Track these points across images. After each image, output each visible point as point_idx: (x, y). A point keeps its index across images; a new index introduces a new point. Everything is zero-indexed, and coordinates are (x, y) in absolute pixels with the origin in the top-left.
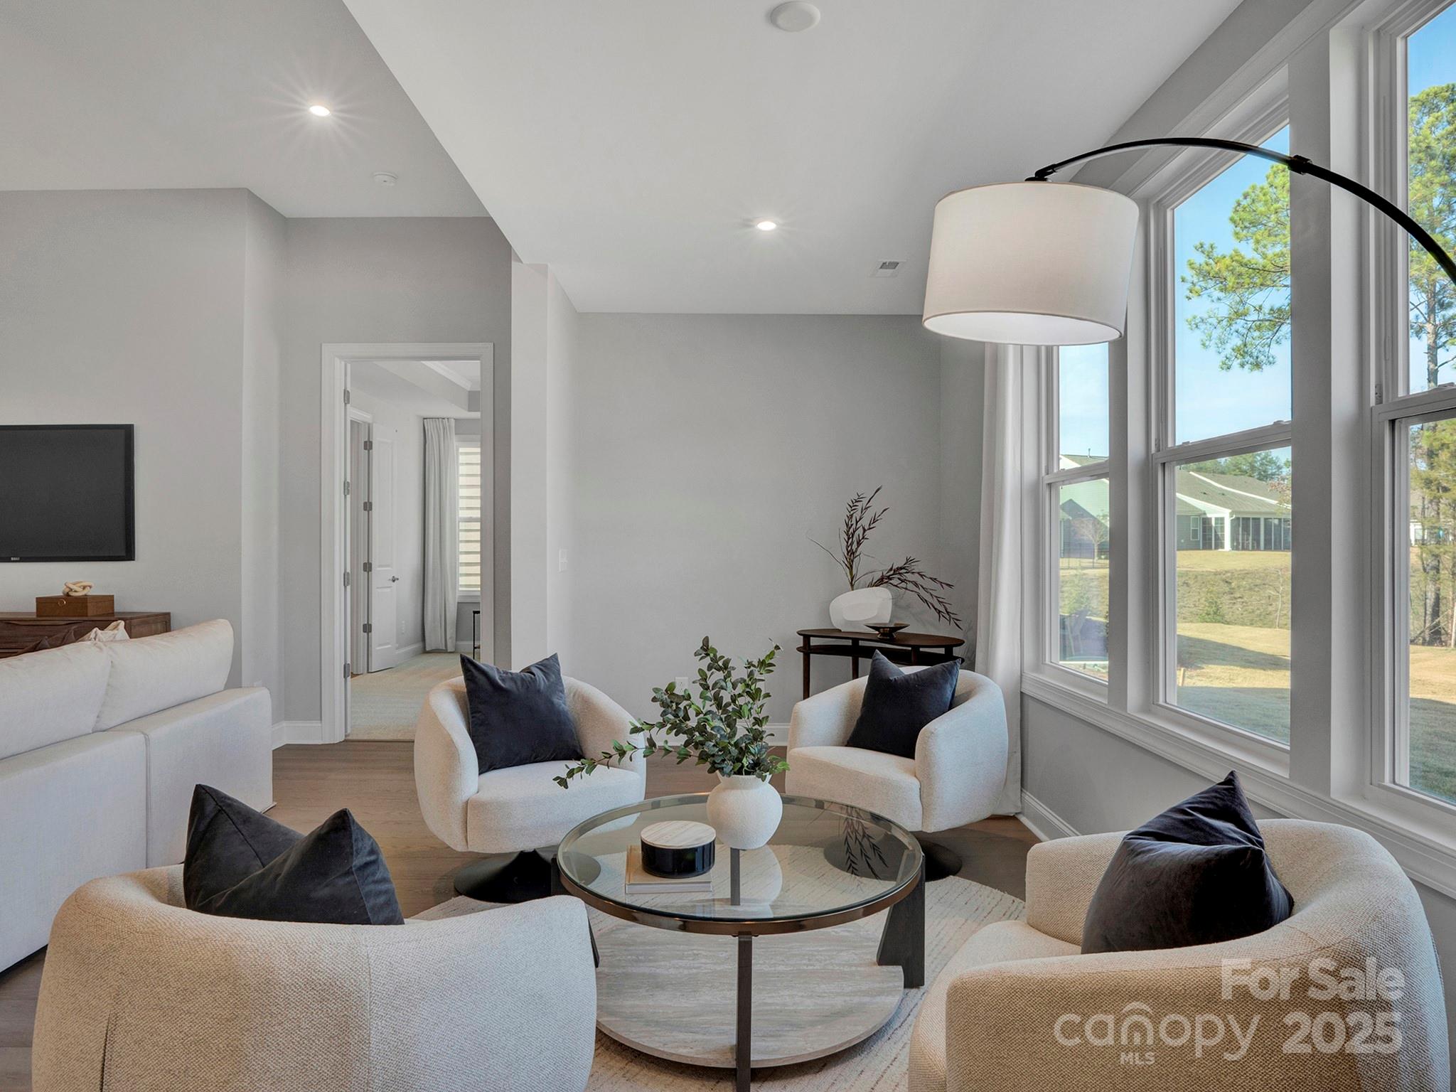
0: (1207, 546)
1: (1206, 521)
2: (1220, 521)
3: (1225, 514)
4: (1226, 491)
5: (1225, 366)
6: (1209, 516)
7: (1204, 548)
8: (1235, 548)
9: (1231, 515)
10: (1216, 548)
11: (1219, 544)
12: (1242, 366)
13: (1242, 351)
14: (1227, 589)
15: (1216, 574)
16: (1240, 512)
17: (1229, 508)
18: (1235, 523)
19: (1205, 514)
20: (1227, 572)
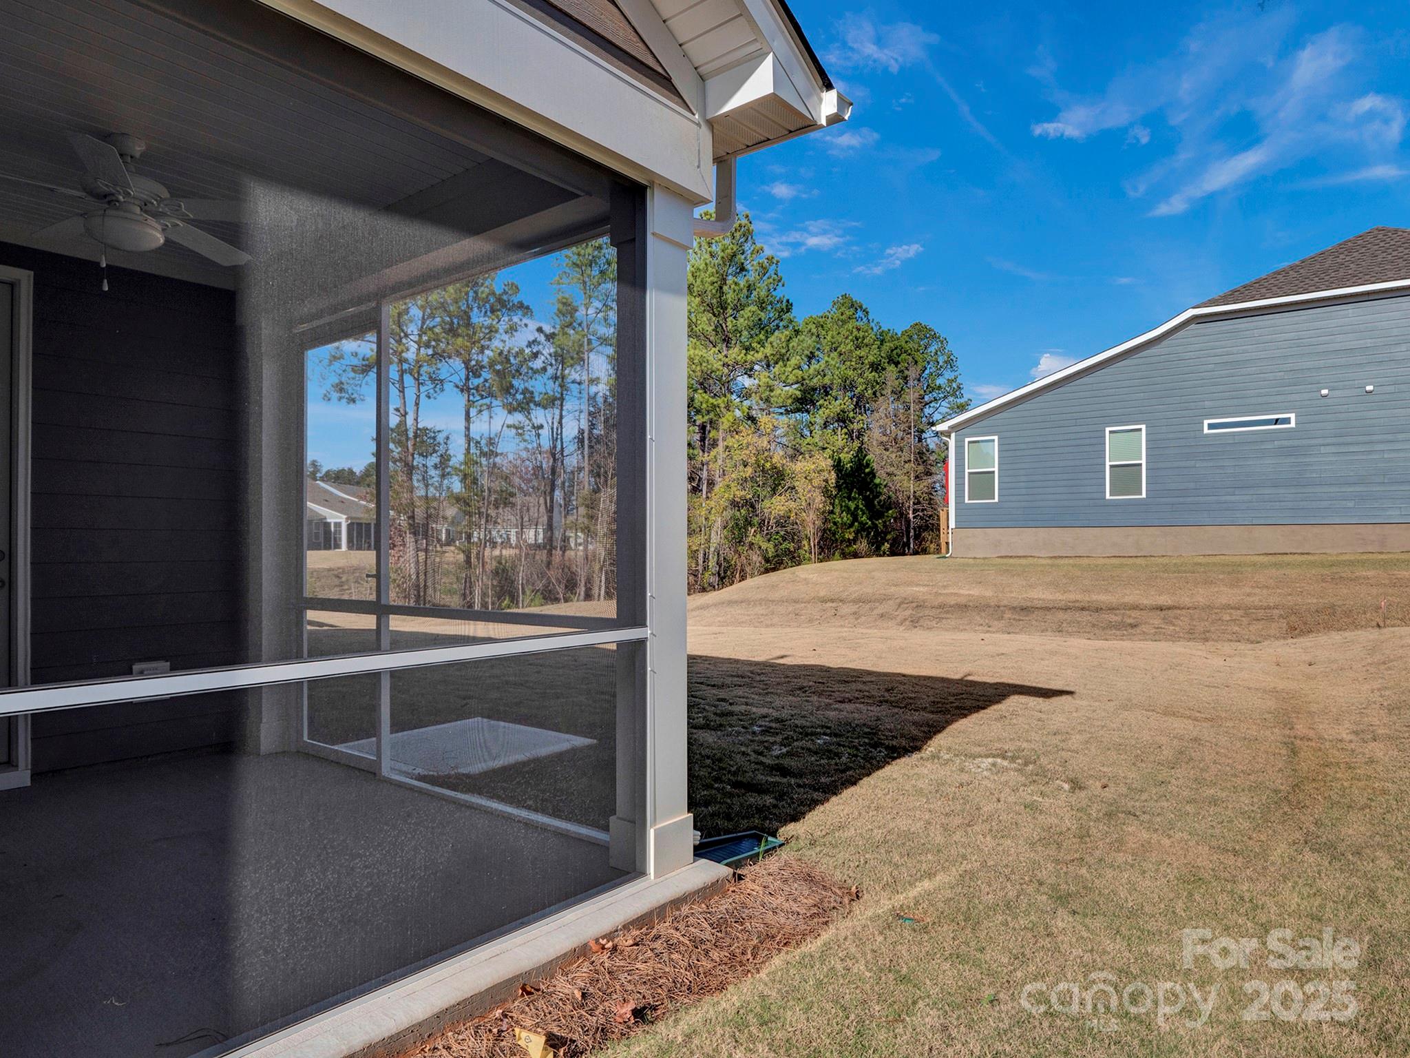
0: (327, 547)
1: (327, 525)
2: (338, 525)
3: (342, 519)
4: (345, 499)
5: (326, 399)
6: (329, 520)
7: (326, 548)
8: (350, 547)
9: (347, 519)
10: (335, 548)
11: (338, 546)
12: (340, 399)
13: (340, 388)
14: (337, 583)
15: (329, 570)
16: (355, 518)
17: (345, 514)
18: (350, 527)
19: (325, 518)
20: (339, 568)
